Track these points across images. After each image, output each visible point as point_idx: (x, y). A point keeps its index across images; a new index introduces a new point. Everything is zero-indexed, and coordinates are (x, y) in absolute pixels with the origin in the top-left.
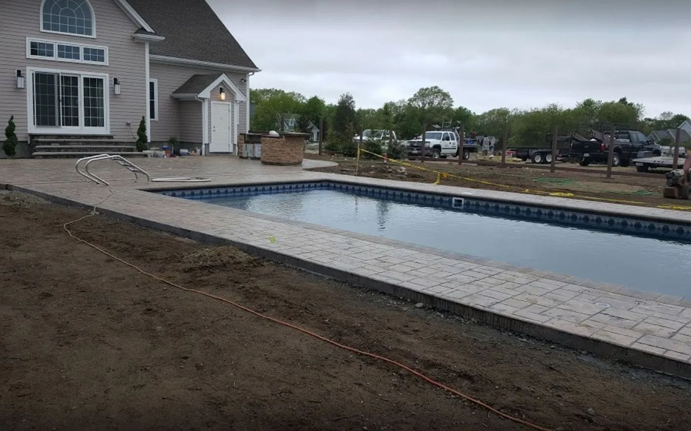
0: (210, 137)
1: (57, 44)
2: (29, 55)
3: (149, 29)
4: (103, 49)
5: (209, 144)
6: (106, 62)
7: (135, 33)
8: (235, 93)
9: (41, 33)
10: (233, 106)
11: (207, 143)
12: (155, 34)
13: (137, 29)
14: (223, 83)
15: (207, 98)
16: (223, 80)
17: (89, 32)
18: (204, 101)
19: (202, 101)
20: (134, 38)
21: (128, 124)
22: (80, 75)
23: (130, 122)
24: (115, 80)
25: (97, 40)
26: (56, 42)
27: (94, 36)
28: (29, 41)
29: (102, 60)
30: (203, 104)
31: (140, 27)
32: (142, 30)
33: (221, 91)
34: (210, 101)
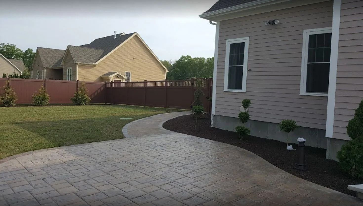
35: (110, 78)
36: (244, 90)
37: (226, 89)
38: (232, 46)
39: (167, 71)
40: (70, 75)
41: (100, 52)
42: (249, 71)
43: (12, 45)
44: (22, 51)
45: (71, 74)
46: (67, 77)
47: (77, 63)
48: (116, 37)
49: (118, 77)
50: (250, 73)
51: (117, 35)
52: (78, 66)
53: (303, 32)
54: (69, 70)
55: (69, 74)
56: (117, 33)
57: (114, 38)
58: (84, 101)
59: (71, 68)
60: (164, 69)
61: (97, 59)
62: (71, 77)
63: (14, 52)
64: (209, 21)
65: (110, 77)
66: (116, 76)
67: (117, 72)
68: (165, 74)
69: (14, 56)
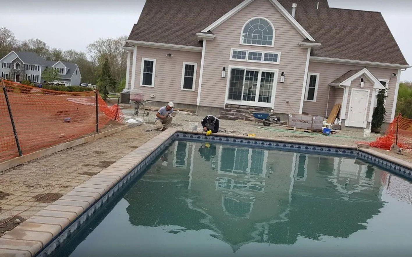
0: (346, 115)
1: (248, 52)
2: (231, 59)
3: (311, 38)
4: (277, 54)
5: (345, 120)
6: (278, 62)
7: (302, 42)
8: (374, 83)
9: (240, 46)
10: (371, 92)
11: (344, 119)
12: (316, 42)
13: (303, 40)
14: (364, 75)
15: (348, 86)
16: (364, 73)
17: (270, 43)
18: (346, 88)
19: (344, 88)
20: (300, 45)
21: (287, 102)
22: (260, 70)
23: (288, 101)
24: (283, 73)
25: (275, 48)
26: (248, 51)
27: (272, 46)
28: (232, 50)
29: (276, 60)
30: (345, 90)
31: (306, 38)
32: (307, 40)
33: (362, 80)
34: (350, 88)
36: (153, 85)
37: (141, 84)
38: (145, 61)
50: (156, 78)
53: (183, 63)
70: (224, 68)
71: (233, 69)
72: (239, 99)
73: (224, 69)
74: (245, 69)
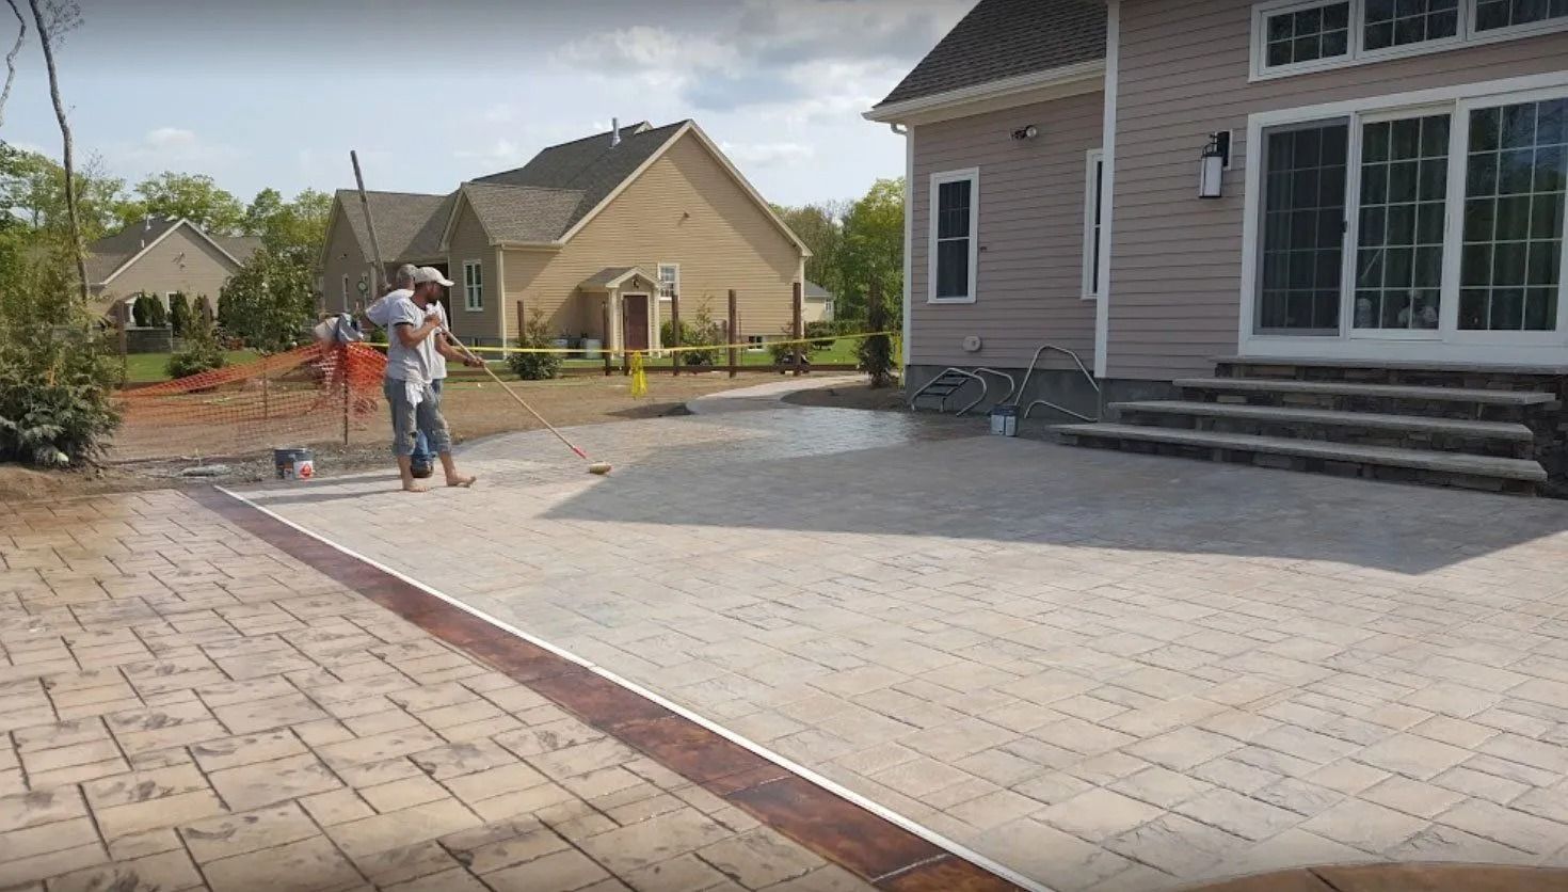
2: (1260, 71)
35: (611, 290)
36: (971, 297)
37: (932, 298)
38: (943, 188)
39: (806, 253)
40: (475, 286)
41: (569, 199)
42: (981, 249)
43: (200, 176)
44: (235, 201)
45: (478, 282)
46: (467, 292)
47: (498, 241)
48: (619, 140)
49: (637, 284)
50: (983, 257)
51: (621, 130)
52: (501, 253)
53: (1085, 156)
54: (469, 267)
55: (470, 281)
56: (622, 125)
57: (614, 144)
58: (544, 364)
59: (479, 262)
60: (795, 245)
61: (563, 226)
62: (480, 293)
63: (208, 207)
64: (889, 125)
65: (609, 285)
66: (629, 280)
67: (629, 269)
68: (798, 267)
69: (208, 221)
70: (1223, 139)
71: (1274, 131)
72: (1327, 320)
73: (1222, 146)
74: (1348, 117)
